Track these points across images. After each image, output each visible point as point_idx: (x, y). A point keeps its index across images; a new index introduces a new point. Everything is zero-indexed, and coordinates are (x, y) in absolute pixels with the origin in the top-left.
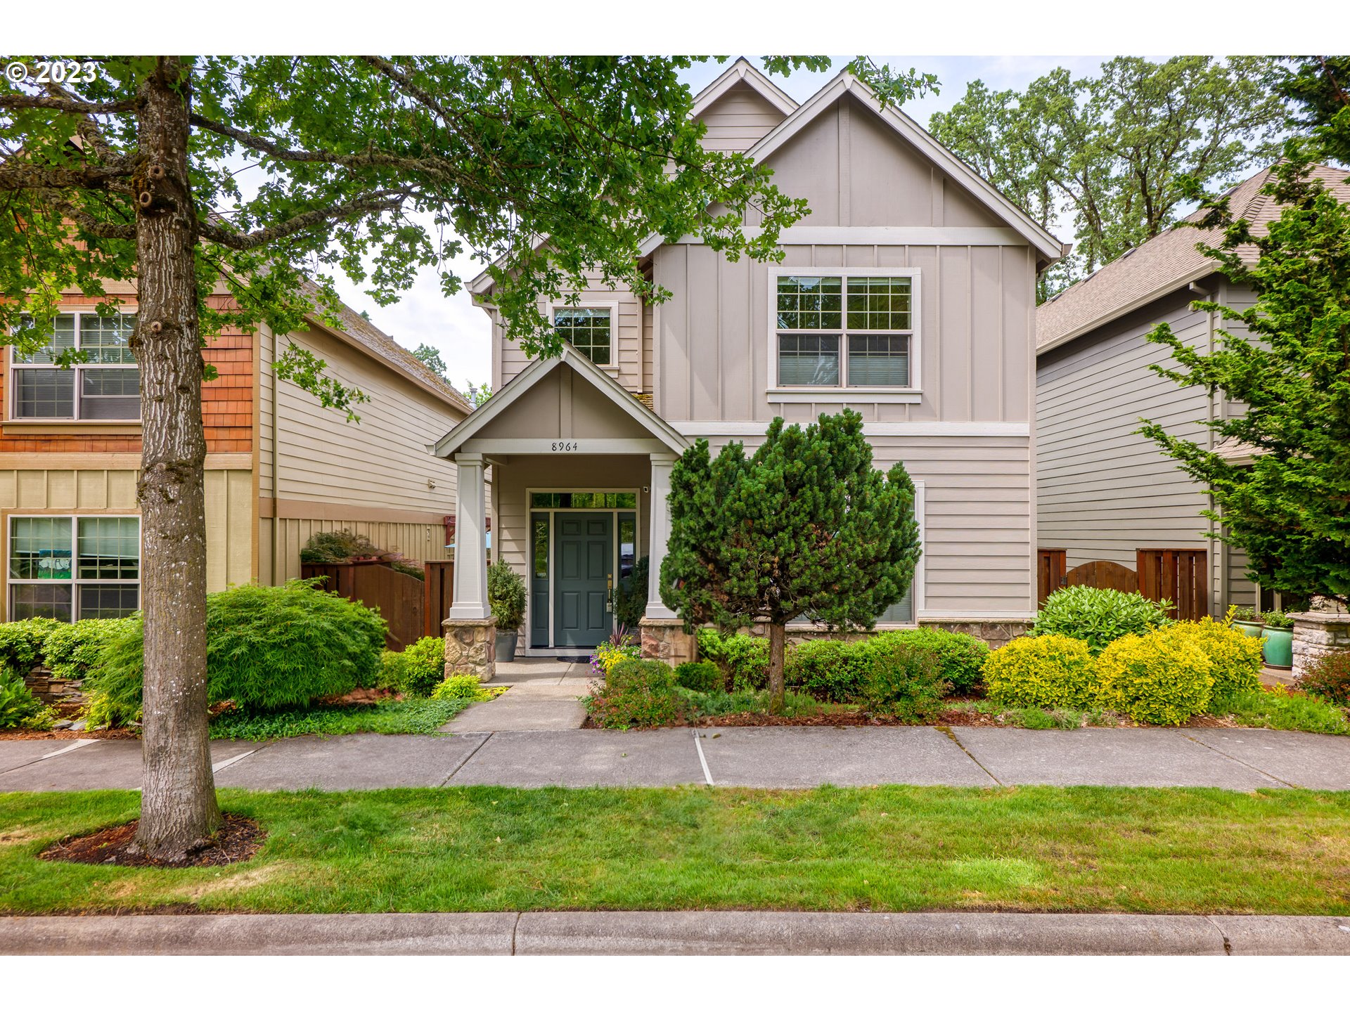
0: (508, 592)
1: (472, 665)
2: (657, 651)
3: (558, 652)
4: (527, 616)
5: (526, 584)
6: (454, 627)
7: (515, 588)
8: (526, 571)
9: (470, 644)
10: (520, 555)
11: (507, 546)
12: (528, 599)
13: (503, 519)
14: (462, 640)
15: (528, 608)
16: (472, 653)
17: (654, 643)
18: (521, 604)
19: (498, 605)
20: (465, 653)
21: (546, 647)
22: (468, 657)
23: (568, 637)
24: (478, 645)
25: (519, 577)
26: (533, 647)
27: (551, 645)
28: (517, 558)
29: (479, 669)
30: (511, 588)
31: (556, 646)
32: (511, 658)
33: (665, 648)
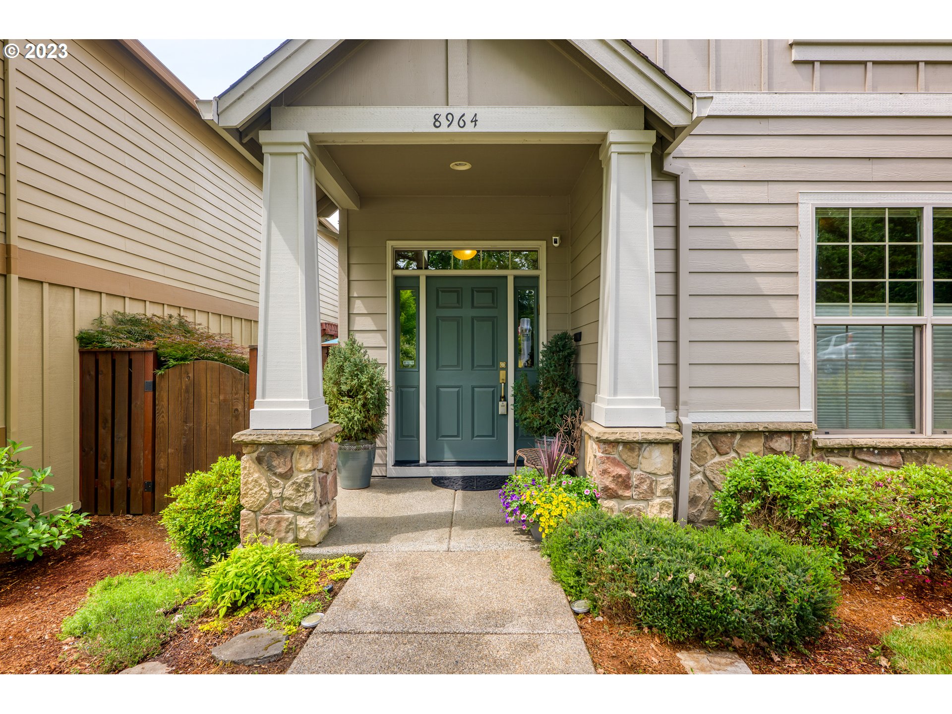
0: (361, 386)
1: (289, 515)
2: (628, 487)
3: (433, 471)
4: (389, 421)
5: (388, 375)
6: (255, 444)
7: (372, 379)
8: (386, 357)
9: (286, 476)
10: (378, 336)
11: (360, 323)
12: (390, 396)
13: (353, 284)
14: (270, 468)
15: (390, 409)
16: (289, 492)
17: (623, 472)
18: (380, 403)
19: (345, 404)
20: (276, 492)
21: (415, 463)
22: (282, 499)
23: (446, 449)
24: (300, 478)
25: (377, 365)
26: (398, 463)
27: (423, 461)
28: (375, 340)
29: (302, 521)
30: (364, 379)
31: (430, 462)
32: (365, 481)
33: (642, 481)
